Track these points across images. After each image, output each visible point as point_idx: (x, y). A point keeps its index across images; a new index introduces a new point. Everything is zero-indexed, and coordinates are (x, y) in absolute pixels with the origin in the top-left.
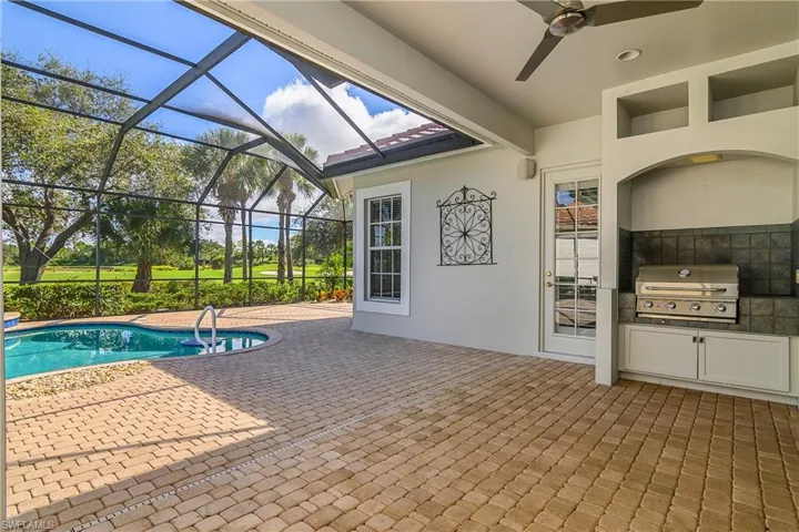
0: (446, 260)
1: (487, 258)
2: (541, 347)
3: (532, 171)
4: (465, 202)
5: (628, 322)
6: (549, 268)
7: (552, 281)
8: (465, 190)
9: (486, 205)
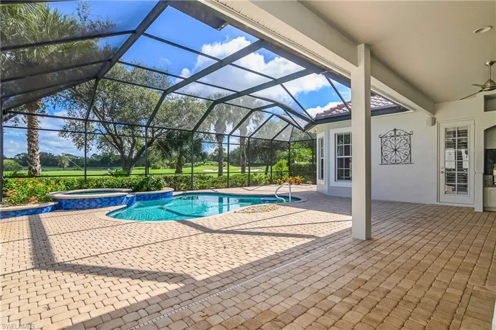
0: (384, 162)
1: (408, 161)
2: (438, 200)
3: (434, 122)
4: (395, 136)
5: (489, 186)
6: (442, 165)
7: (443, 170)
8: (395, 130)
9: (407, 137)
